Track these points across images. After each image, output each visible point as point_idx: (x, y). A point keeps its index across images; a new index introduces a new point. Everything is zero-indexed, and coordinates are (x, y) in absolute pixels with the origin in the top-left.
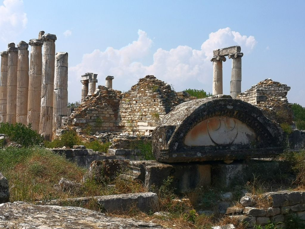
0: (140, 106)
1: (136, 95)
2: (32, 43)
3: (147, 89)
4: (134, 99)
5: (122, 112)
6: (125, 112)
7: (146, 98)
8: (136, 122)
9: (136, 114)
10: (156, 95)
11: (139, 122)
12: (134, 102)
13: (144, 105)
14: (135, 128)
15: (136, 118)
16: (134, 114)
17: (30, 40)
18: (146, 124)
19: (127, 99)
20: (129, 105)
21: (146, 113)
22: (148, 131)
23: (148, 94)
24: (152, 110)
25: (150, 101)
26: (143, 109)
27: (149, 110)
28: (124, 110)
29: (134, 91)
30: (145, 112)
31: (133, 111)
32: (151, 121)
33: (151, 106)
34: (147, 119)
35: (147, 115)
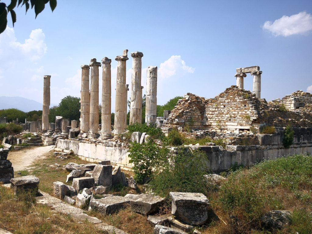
0: (228, 109)
1: (225, 101)
2: (120, 59)
3: (237, 96)
4: (222, 104)
5: (209, 114)
6: (212, 114)
7: (235, 103)
8: (224, 122)
9: (224, 116)
10: (246, 101)
11: (227, 122)
12: (223, 106)
13: (233, 109)
14: (222, 127)
15: (224, 120)
16: (222, 116)
17: (117, 57)
18: (236, 124)
19: (214, 104)
20: (216, 108)
21: (236, 116)
22: (238, 129)
23: (238, 100)
24: (242, 113)
25: (240, 106)
26: (232, 112)
27: (238, 113)
28: (211, 113)
29: (221, 98)
30: (234, 114)
31: (220, 113)
32: (241, 122)
33: (241, 110)
34: (237, 120)
35: (237, 117)
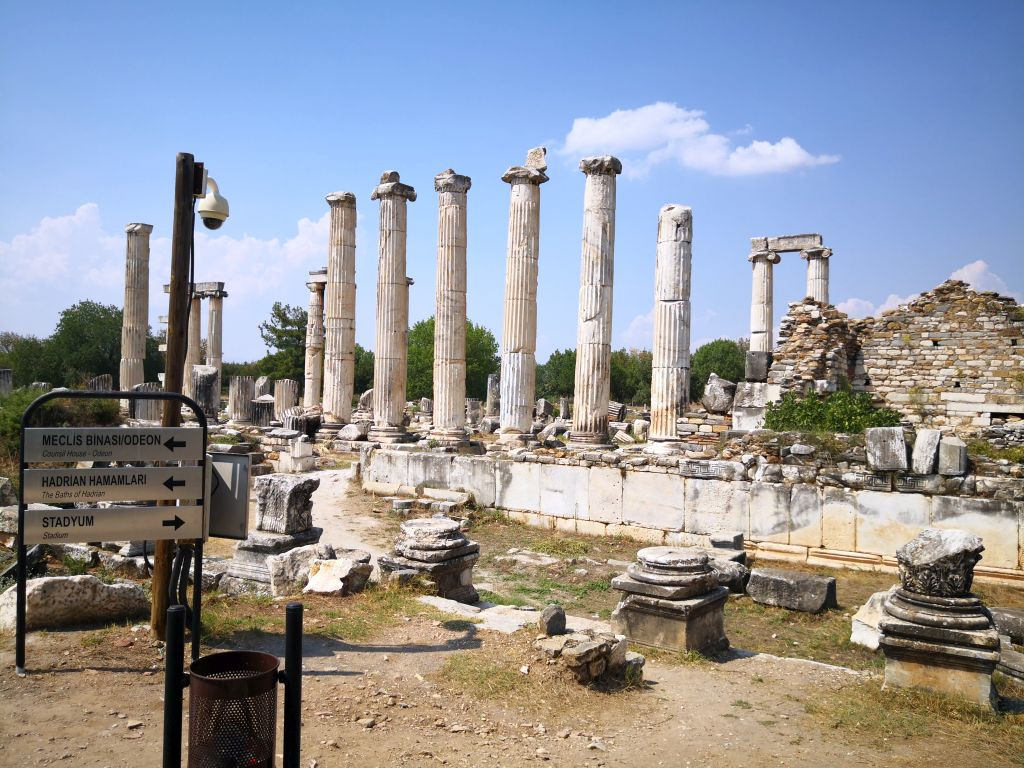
0: (951, 352)
1: (936, 326)
3: (983, 314)
4: (925, 335)
5: (874, 366)
6: (888, 367)
7: (978, 334)
8: (934, 392)
9: (932, 372)
10: (1019, 328)
11: (947, 391)
12: (930, 343)
13: (968, 352)
14: (927, 407)
15: (934, 384)
16: (927, 372)
18: (982, 398)
19: (895, 335)
20: (902, 349)
21: (980, 372)
22: (989, 415)
23: (988, 326)
24: (1002, 365)
25: (994, 342)
26: (965, 361)
27: (989, 365)
28: (882, 362)
29: (924, 316)
30: (971, 368)
31: (920, 364)
32: (999, 391)
33: (998, 354)
34: (983, 386)
35: (983, 376)
